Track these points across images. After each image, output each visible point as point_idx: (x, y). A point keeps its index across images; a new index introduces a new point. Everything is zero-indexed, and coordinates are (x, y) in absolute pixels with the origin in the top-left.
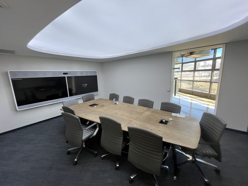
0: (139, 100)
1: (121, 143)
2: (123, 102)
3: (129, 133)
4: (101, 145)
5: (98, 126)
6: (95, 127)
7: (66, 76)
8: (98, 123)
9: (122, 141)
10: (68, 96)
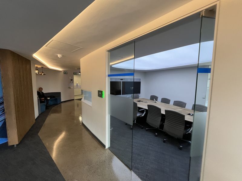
0: (174, 101)
1: (160, 122)
2: (161, 102)
3: (166, 115)
4: (147, 122)
5: (145, 110)
6: (142, 112)
7: (122, 81)
8: (145, 109)
9: (160, 119)
10: (121, 94)
